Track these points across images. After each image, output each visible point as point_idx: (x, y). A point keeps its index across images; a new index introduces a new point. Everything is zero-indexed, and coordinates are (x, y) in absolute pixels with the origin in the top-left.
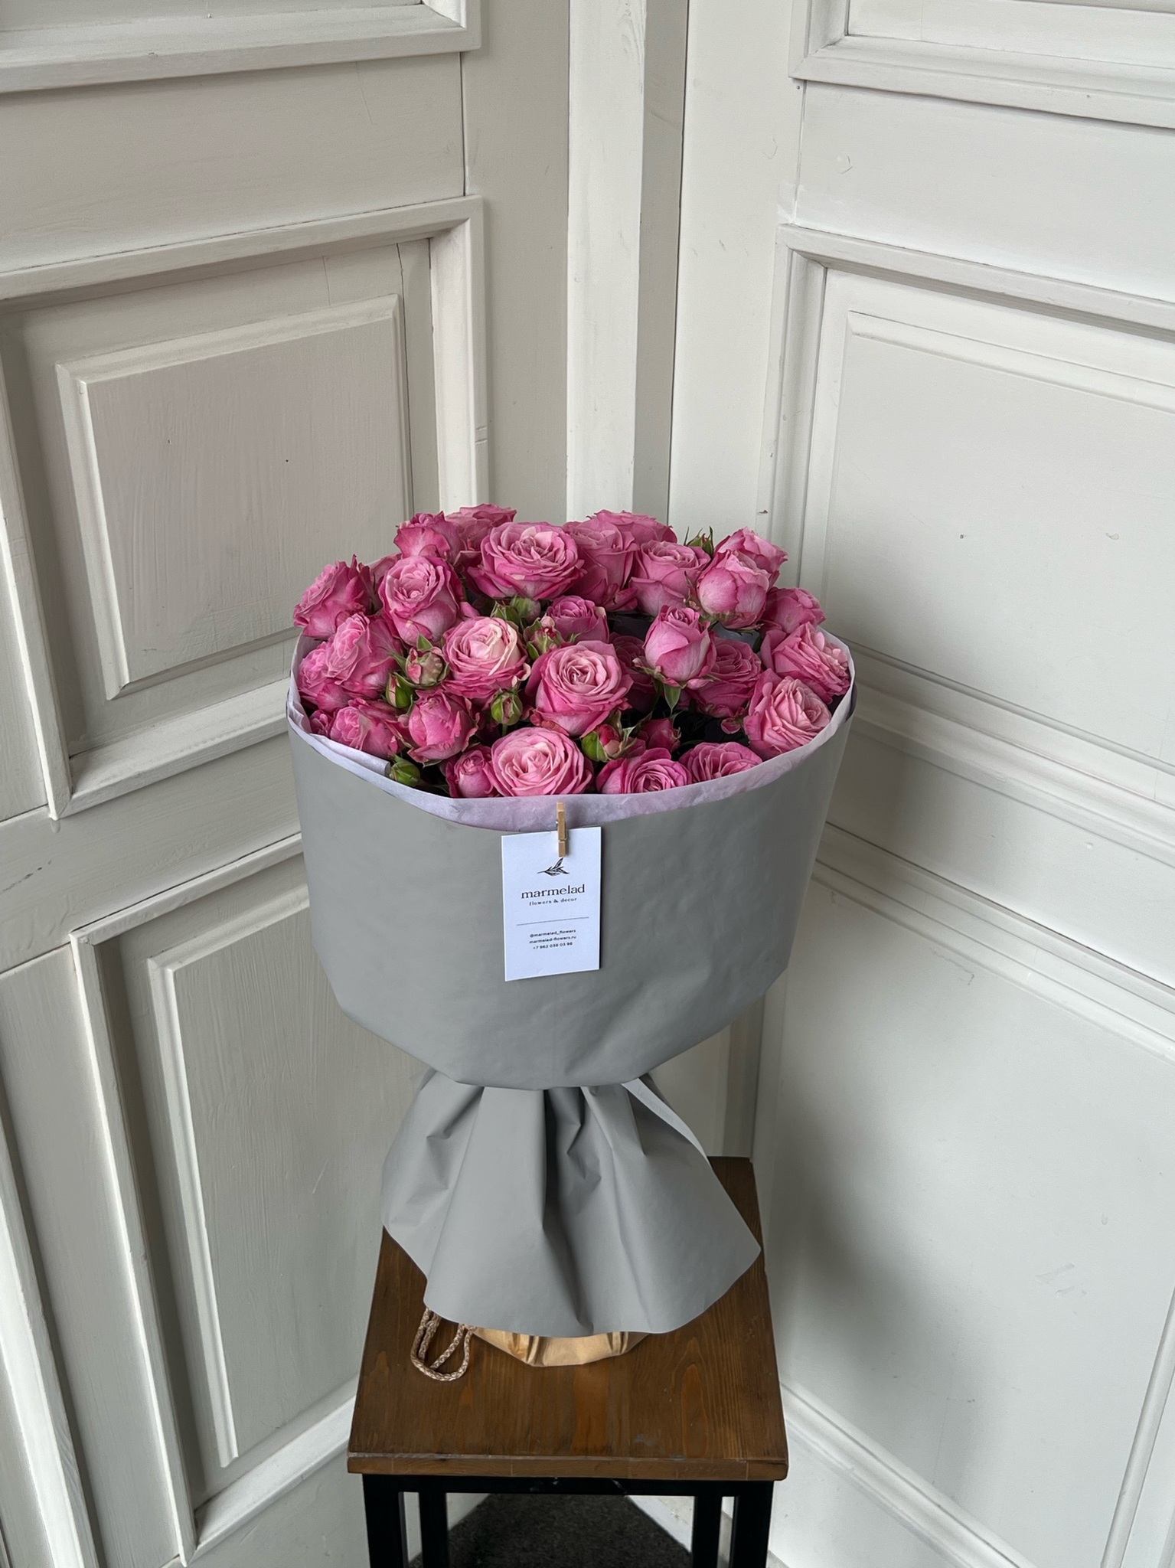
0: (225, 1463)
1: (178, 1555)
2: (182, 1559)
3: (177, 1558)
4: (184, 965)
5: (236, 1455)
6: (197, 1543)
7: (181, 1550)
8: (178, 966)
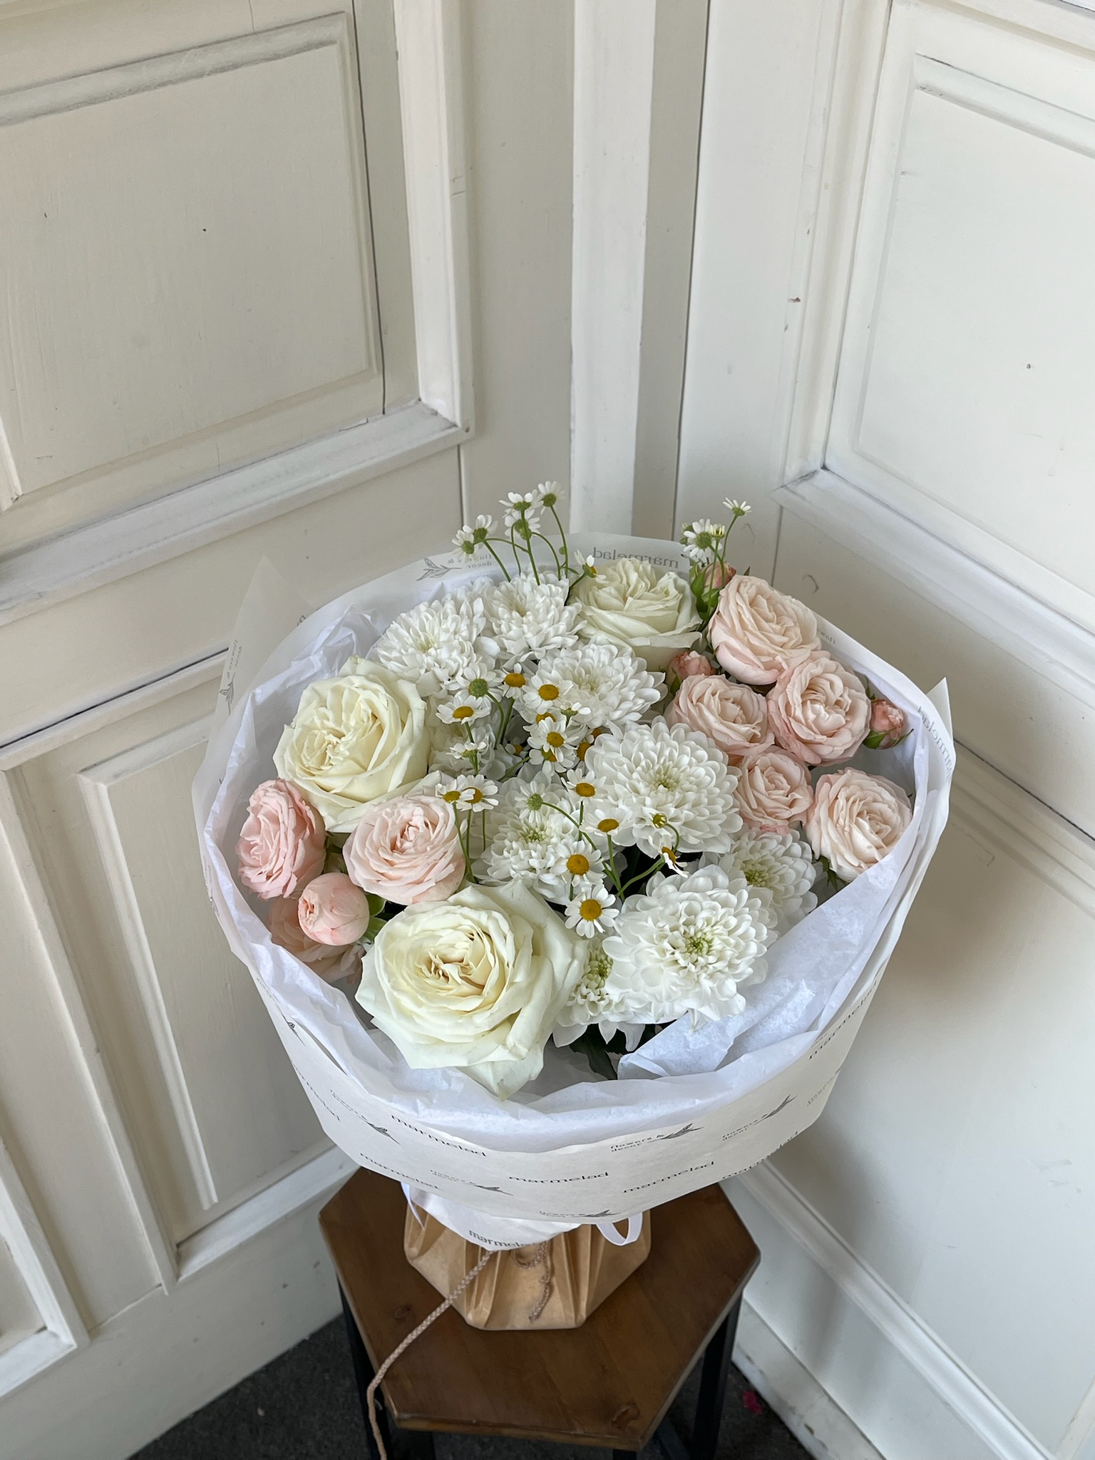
0: (206, 1206)
1: (160, 1285)
2: (164, 1287)
3: (160, 1287)
5: (215, 1199)
6: (178, 1276)
7: (162, 1281)
8: (111, 783)
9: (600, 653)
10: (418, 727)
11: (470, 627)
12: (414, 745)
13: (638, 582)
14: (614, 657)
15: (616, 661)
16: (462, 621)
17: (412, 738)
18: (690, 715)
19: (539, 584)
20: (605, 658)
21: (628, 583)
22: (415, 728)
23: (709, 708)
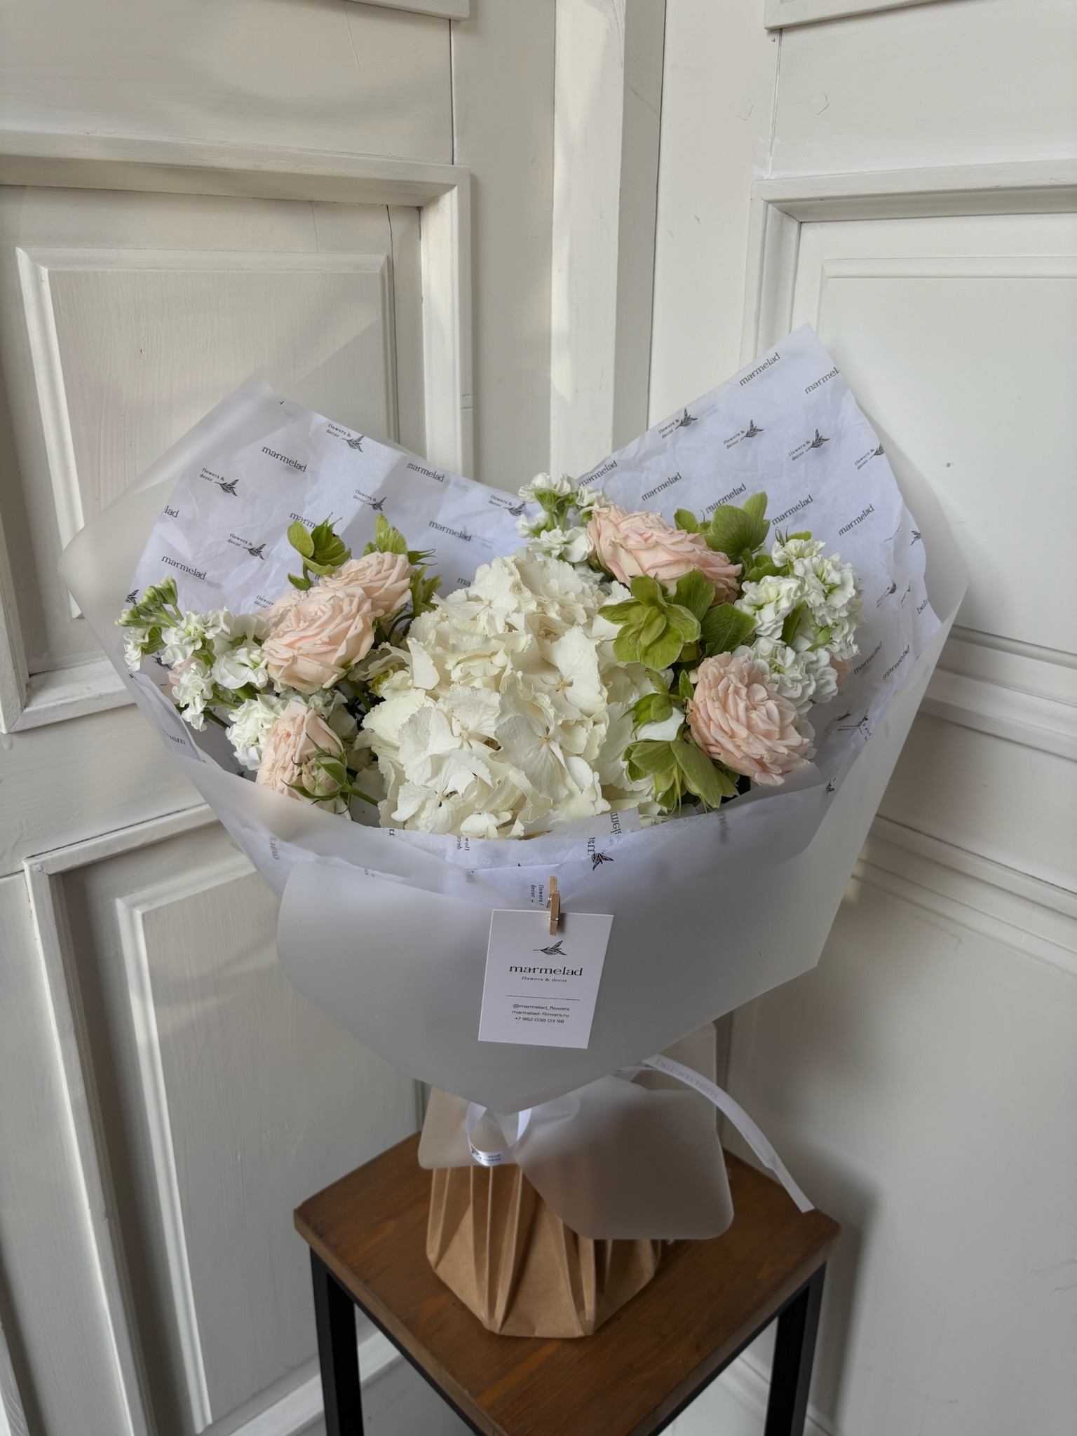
0: (199, 1429)
4: (153, 907)
5: (209, 1419)
8: (147, 908)
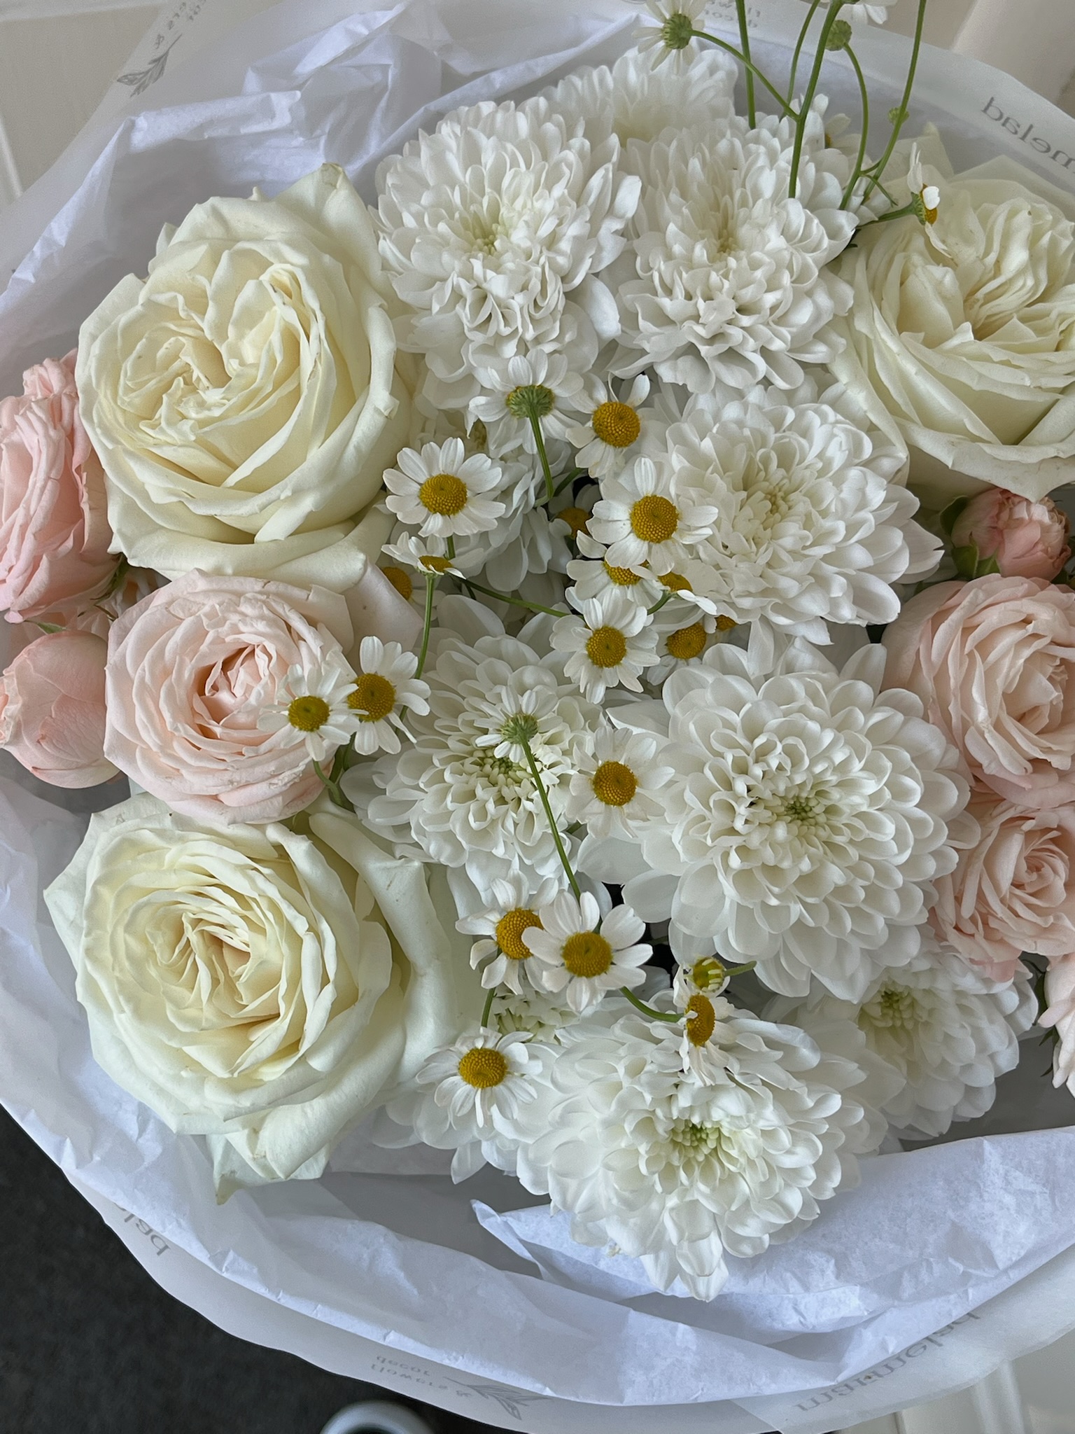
9: (833, 436)
10: (357, 449)
11: (581, 244)
12: (330, 488)
13: (1021, 272)
14: (857, 461)
15: (854, 473)
16: (574, 219)
17: (331, 470)
18: (941, 676)
19: (792, 194)
20: (837, 455)
21: (998, 263)
22: (351, 449)
23: (990, 674)
